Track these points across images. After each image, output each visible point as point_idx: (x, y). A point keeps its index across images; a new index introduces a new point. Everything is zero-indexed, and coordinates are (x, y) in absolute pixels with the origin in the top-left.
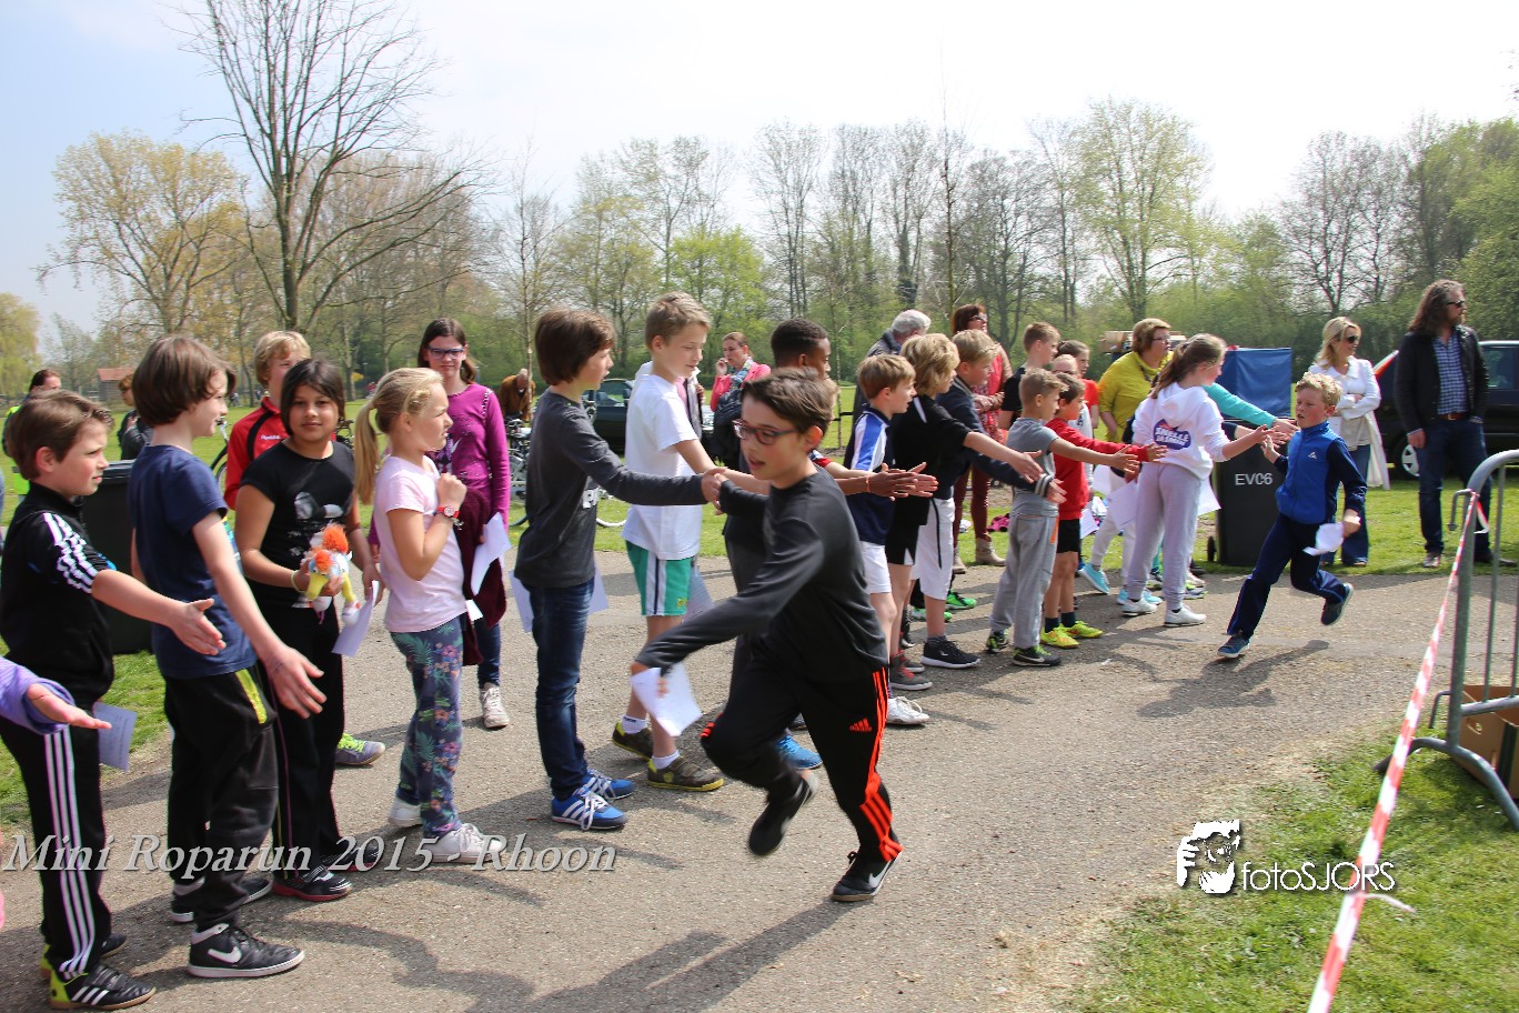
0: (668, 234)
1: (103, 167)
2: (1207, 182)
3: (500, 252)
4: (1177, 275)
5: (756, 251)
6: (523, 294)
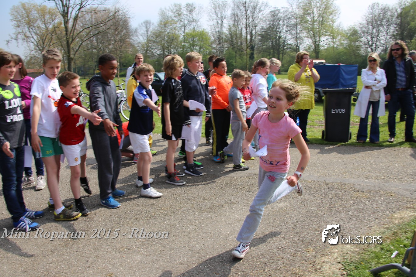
0: (184, 31)
1: (24, 12)
2: (338, 17)
3: (137, 36)
4: (329, 44)
5: (209, 36)
6: (144, 48)
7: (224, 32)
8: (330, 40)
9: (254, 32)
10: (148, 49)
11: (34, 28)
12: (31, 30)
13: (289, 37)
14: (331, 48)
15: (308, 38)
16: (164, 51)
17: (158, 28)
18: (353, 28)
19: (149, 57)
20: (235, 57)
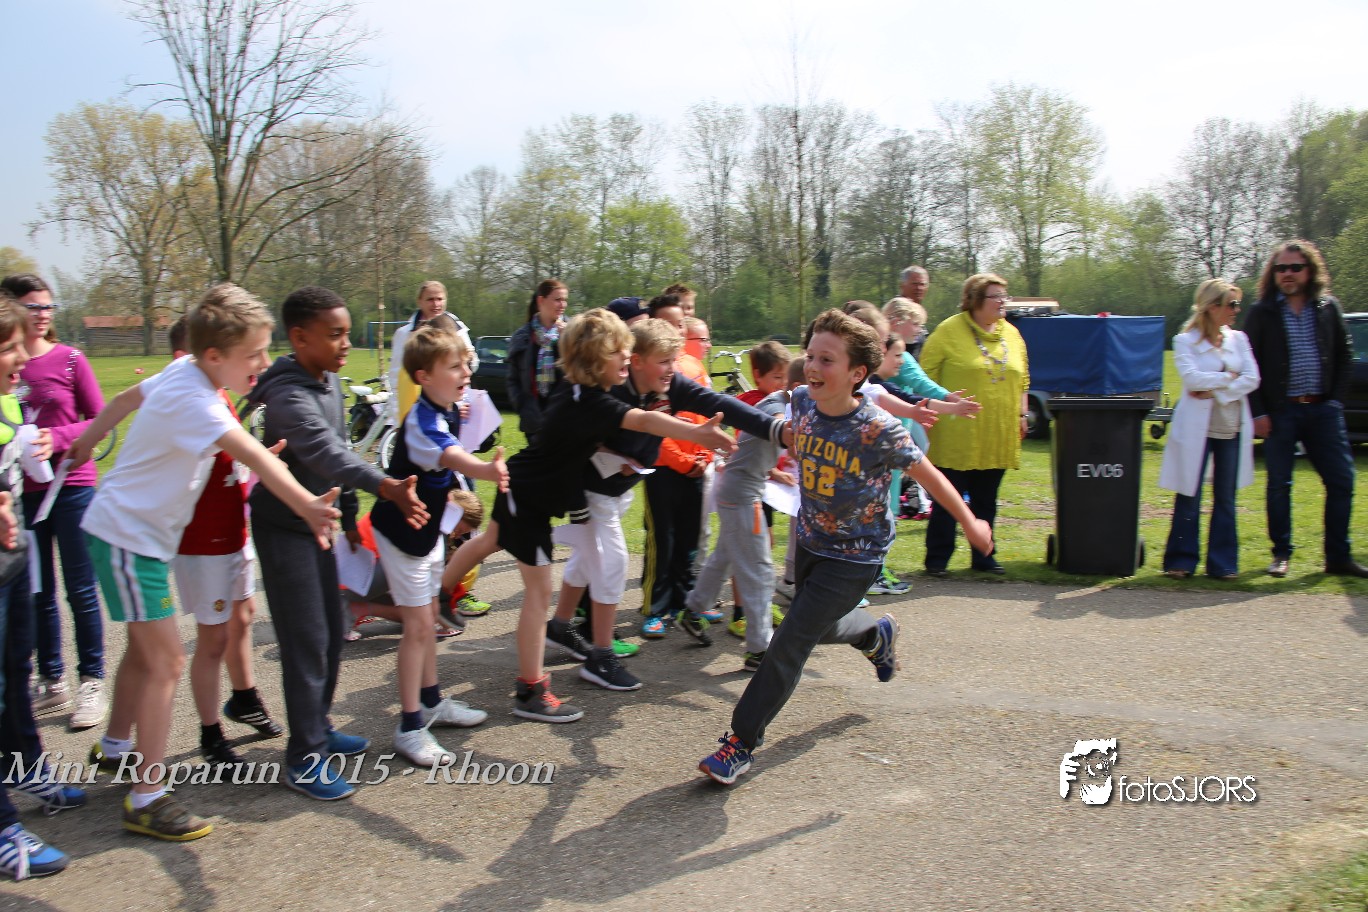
0: (604, 203)
1: (90, 133)
2: (1100, 163)
3: (451, 216)
4: (1071, 249)
5: (684, 219)
6: (472, 256)
7: (734, 206)
8: (1076, 236)
9: (828, 208)
10: (487, 258)
11: (119, 186)
12: (110, 191)
13: (942, 224)
14: (1079, 260)
15: (1003, 226)
16: (536, 265)
17: (520, 191)
18: (1147, 196)
19: (488, 284)
20: (768, 289)
